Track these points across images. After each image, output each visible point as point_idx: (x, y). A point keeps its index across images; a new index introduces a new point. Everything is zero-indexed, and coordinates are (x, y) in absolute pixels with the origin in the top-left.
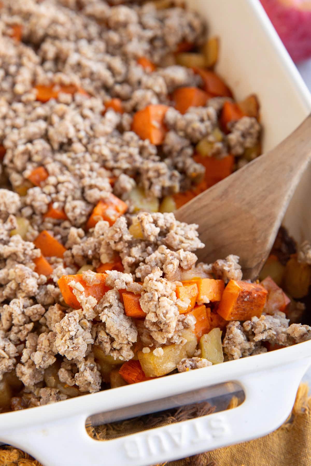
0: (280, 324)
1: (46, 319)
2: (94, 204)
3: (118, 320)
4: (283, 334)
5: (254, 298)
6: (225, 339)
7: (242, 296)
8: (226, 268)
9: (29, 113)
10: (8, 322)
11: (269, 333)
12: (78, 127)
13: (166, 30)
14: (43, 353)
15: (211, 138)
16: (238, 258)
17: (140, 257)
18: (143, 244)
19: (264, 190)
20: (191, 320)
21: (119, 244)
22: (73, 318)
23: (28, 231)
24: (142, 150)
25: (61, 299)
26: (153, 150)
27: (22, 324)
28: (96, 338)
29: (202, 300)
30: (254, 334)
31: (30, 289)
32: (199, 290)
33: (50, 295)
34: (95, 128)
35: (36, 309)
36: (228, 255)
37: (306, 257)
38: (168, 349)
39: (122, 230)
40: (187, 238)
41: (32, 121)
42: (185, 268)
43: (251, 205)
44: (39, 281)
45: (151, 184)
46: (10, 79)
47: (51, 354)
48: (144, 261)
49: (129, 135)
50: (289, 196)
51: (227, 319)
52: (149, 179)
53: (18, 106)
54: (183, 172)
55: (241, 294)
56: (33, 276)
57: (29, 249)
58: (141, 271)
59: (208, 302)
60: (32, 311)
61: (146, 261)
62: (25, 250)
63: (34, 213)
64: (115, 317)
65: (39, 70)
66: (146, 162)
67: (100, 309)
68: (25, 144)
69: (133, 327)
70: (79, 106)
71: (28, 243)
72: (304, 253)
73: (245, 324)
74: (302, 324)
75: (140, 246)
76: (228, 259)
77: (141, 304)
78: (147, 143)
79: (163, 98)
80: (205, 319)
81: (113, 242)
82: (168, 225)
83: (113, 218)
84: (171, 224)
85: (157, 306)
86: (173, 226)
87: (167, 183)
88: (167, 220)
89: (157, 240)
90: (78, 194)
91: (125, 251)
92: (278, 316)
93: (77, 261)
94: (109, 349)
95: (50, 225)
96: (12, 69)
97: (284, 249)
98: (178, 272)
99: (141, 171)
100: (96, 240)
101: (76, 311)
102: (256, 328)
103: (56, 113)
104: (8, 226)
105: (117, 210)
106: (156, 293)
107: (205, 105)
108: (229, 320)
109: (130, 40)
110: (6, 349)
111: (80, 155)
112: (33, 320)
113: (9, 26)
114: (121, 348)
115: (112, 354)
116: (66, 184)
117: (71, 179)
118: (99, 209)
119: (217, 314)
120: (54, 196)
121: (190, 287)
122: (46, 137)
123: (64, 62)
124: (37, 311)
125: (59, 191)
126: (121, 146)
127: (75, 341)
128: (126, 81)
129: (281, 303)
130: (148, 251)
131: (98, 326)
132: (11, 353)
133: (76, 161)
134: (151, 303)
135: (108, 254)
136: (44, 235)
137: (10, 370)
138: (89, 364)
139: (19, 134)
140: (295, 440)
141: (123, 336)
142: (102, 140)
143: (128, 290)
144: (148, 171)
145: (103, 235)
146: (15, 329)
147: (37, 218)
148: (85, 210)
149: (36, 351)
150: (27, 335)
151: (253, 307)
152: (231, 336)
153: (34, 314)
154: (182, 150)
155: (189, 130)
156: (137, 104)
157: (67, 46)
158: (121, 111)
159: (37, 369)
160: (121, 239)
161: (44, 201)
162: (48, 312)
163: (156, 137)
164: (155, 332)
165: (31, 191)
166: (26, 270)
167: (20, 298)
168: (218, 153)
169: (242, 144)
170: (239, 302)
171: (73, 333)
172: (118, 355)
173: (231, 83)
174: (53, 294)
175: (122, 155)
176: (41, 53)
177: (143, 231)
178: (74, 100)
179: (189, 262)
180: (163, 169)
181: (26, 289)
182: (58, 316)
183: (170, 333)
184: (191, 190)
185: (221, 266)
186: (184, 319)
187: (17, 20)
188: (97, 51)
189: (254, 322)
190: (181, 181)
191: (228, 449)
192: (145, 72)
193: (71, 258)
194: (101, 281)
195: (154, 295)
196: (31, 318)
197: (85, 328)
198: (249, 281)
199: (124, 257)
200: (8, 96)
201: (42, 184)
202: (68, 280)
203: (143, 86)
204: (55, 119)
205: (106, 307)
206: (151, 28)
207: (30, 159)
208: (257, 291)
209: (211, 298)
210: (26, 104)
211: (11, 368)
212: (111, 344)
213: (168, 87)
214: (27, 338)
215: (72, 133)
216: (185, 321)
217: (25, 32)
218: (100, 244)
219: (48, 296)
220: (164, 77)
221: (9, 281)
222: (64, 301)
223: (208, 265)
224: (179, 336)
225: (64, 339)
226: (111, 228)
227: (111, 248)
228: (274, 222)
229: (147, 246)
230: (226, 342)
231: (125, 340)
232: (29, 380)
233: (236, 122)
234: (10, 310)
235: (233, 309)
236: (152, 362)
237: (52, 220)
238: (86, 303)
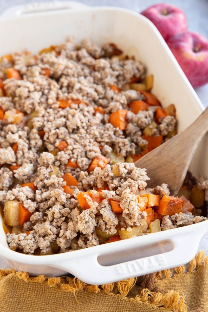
0: (189, 217)
1: (71, 215)
2: (93, 160)
3: (109, 213)
4: (191, 222)
5: (176, 204)
6: (162, 224)
7: (170, 203)
8: (162, 189)
9: (56, 114)
10: (52, 217)
11: (184, 221)
12: (82, 121)
13: (125, 71)
14: (71, 231)
15: (151, 126)
16: (167, 185)
17: (118, 184)
18: (119, 178)
19: (180, 151)
20: (145, 214)
21: (107, 178)
22: (87, 213)
23: (58, 173)
24: (115, 132)
25: (78, 205)
26: (121, 133)
27: (59, 218)
28: (98, 223)
29: (150, 205)
30: (176, 222)
31: (63, 200)
32: (148, 200)
33: (73, 204)
34: (90, 121)
35: (66, 210)
36: (162, 183)
37: (202, 185)
38: (134, 229)
39: (109, 171)
40: (141, 175)
41: (58, 118)
42: (141, 189)
43: (173, 159)
44: (67, 197)
45: (121, 150)
46: (45, 97)
47: (75, 232)
48: (120, 186)
49: (108, 125)
50: (193, 154)
51: (163, 215)
52: (119, 147)
53: (51, 111)
54: (137, 144)
55: (170, 202)
56: (64, 194)
57: (61, 181)
58: (119, 191)
59: (153, 205)
60: (64, 211)
61: (121, 186)
62: (59, 182)
63: (61, 164)
64: (108, 212)
65: (60, 92)
66: (117, 138)
67: (100, 208)
68: (55, 129)
69: (116, 217)
70: (81, 110)
71: (60, 178)
72: (201, 183)
73: (172, 217)
74: (201, 216)
75: (117, 179)
76: (162, 185)
77: (121, 205)
78: (118, 129)
79: (125, 106)
80: (151, 215)
81: (104, 177)
82: (131, 169)
83: (103, 166)
84: (133, 168)
85: (129, 205)
86: (134, 169)
87: (129, 149)
88: (131, 166)
89: (126, 176)
90: (84, 154)
91: (110, 182)
92: (188, 214)
93: (84, 188)
94: (104, 228)
95: (69, 170)
96: (46, 91)
97: (190, 183)
98: (137, 191)
99: (115, 143)
100: (95, 176)
101: (88, 209)
102: (177, 219)
103: (70, 114)
104: (49, 170)
105: (104, 162)
106: (128, 199)
107: (147, 110)
108: (164, 215)
109: (106, 77)
110: (52, 230)
111: (83, 135)
112: (64, 216)
113: (42, 69)
114: (110, 228)
115: (106, 231)
116: (77, 149)
117: (80, 147)
118: (95, 162)
119: (157, 212)
120: (71, 155)
121: (144, 198)
122: (66, 126)
123: (73, 88)
124: (67, 211)
125: (74, 153)
126: (104, 131)
127: (88, 224)
128: (105, 98)
129: (190, 208)
130: (122, 181)
131: (98, 217)
132: (54, 231)
133: (81, 138)
134: (126, 204)
135: (101, 183)
136: (67, 175)
137: (53, 240)
138: (94, 237)
139: (52, 124)
140: (198, 278)
141: (112, 221)
142: (95, 127)
143: (113, 199)
144: (119, 143)
145: (98, 174)
146: (55, 220)
147: (63, 167)
148: (88, 162)
149: (67, 230)
150: (62, 223)
151: (176, 209)
152: (165, 222)
153: (65, 213)
154: (136, 132)
155: (140, 122)
156: (111, 109)
157: (74, 80)
158: (103, 113)
159: (68, 239)
160: (108, 175)
161: (67, 158)
162: (72, 212)
163: (122, 126)
164: (127, 219)
165: (59, 153)
166: (60, 191)
167: (58, 205)
168: (155, 134)
169: (167, 130)
170: (168, 206)
171: (87, 220)
172: (109, 231)
173: (160, 99)
174: (74, 203)
175: (105, 135)
176: (60, 83)
177: (119, 171)
178: (79, 107)
179: (143, 186)
180: (127, 142)
181: (61, 200)
182: (78, 213)
183: (135, 219)
184: (140, 154)
185: (159, 189)
186: (142, 213)
187: (47, 66)
188: (89, 82)
189: (176, 216)
190: (136, 149)
191: (164, 283)
192: (115, 93)
193: (82, 186)
194: (99, 195)
195: (127, 200)
196: (63, 215)
197: (92, 218)
198: (173, 196)
199: (109, 184)
200: (44, 105)
201: (65, 149)
202: (83, 194)
203: (114, 99)
204: (70, 117)
205: (103, 207)
206: (117, 71)
207: (58, 137)
208: (177, 201)
209: (155, 204)
210: (54, 109)
211: (54, 239)
212: (105, 226)
213: (127, 100)
214: (62, 225)
215: (79, 124)
216: (142, 214)
217: (52, 72)
218: (97, 178)
219: (71, 204)
220: (125, 95)
221: (51, 197)
222: (80, 206)
223: (152, 189)
224: (139, 222)
225: (82, 223)
226: (102, 170)
227: (103, 180)
228: (185, 167)
229: (121, 179)
230: (162, 225)
231: (113, 223)
232: (63, 245)
233: (164, 118)
234: (53, 211)
235: (166, 209)
236: (126, 234)
237: (70, 168)
238: (93, 205)
